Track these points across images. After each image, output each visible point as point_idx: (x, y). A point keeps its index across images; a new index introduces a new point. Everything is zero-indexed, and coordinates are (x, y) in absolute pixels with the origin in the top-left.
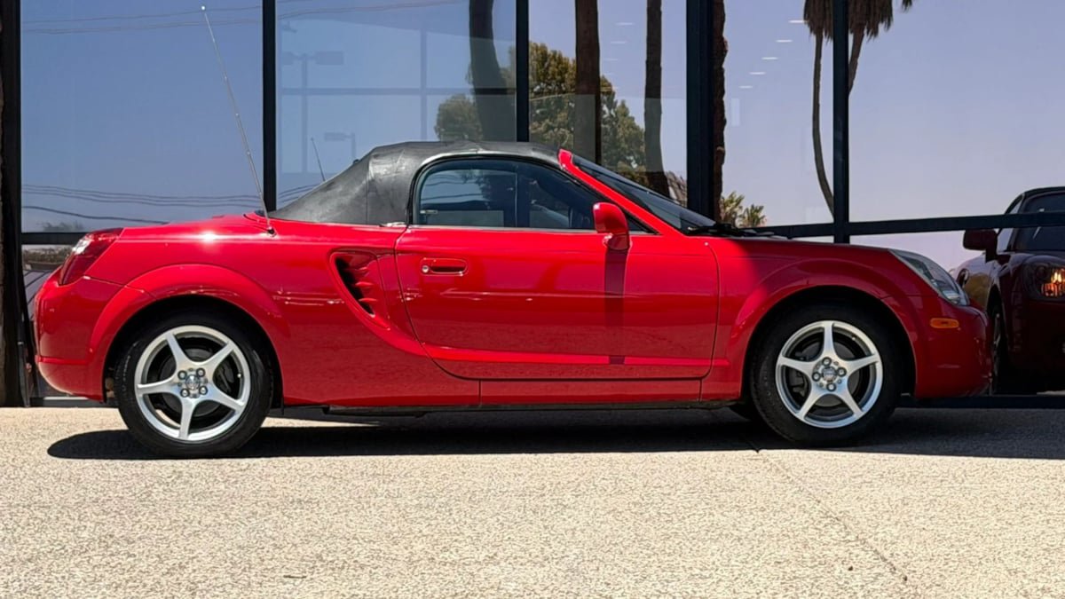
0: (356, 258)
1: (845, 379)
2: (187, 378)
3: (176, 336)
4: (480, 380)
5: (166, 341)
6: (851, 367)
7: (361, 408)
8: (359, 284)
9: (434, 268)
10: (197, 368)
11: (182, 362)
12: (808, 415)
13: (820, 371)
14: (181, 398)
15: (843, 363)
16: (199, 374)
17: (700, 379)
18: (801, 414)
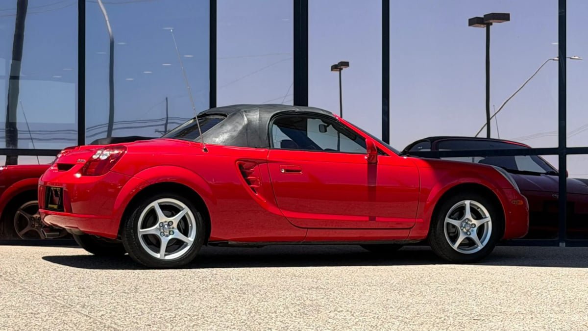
0: (247, 164)
1: (475, 229)
2: (163, 226)
3: (159, 203)
4: (308, 228)
5: (153, 206)
6: (477, 223)
7: (245, 243)
8: (249, 178)
9: (286, 170)
10: (169, 221)
11: (162, 218)
12: (458, 248)
13: (464, 226)
14: (161, 237)
15: (474, 221)
16: (170, 224)
17: (410, 229)
18: (455, 247)
